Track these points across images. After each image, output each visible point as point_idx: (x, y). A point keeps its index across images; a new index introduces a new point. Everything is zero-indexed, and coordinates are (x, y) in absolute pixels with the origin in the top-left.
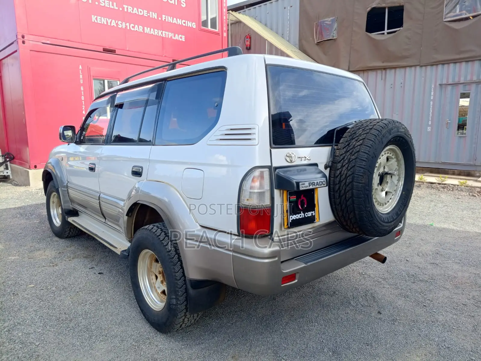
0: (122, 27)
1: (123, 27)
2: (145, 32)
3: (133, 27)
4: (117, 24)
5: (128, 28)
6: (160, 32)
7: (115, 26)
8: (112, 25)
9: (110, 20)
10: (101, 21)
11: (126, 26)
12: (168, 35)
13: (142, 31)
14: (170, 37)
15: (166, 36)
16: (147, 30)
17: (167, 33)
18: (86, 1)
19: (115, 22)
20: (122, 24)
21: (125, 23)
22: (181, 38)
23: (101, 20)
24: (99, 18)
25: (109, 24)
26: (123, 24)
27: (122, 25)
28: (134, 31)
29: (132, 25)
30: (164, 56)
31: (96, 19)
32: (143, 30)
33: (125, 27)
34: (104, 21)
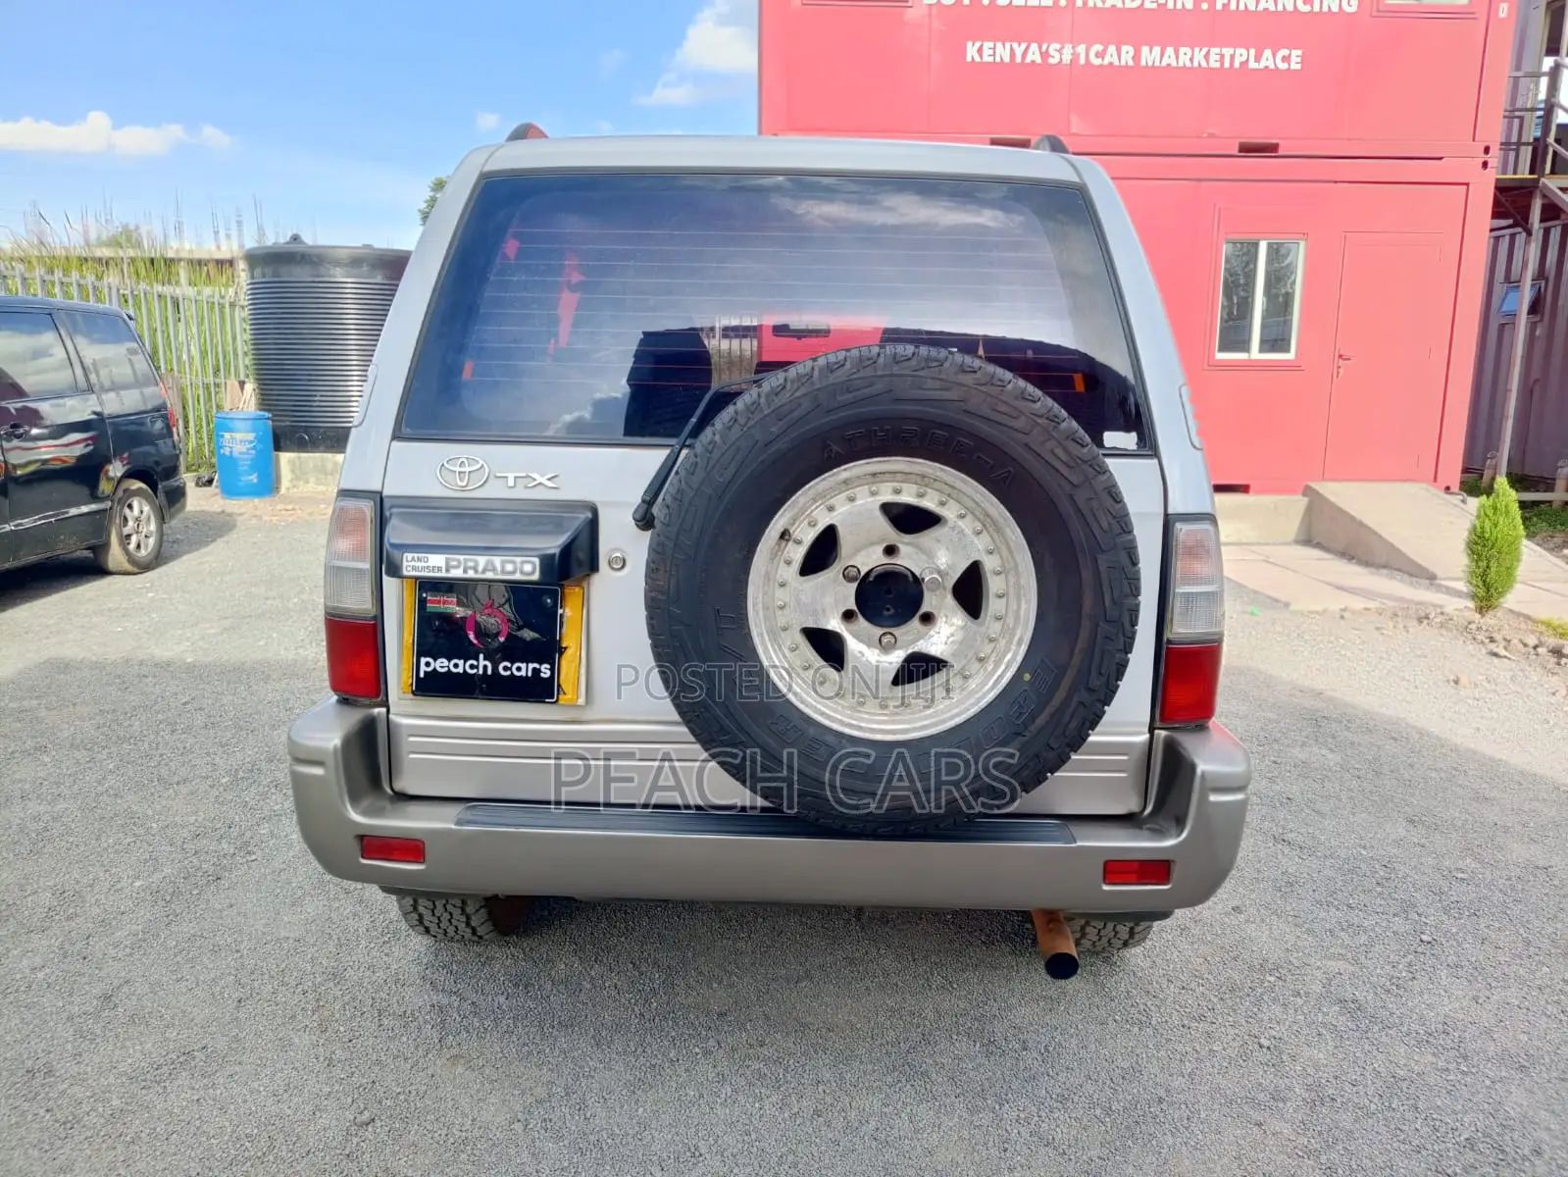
0: (1061, 59)
1: (1064, 62)
2: (1143, 63)
3: (1099, 55)
4: (1045, 55)
5: (1082, 61)
6: (1199, 56)
7: (1039, 60)
8: (1028, 60)
9: (1024, 45)
10: (994, 55)
11: (1075, 56)
12: (1232, 57)
13: (1131, 63)
14: (1237, 65)
15: (1222, 64)
16: (1150, 56)
17: (1227, 52)
18: (954, 4)
19: (1040, 48)
20: (1060, 51)
21: (1071, 46)
22: (1286, 59)
23: (995, 52)
24: (988, 45)
25: (1018, 59)
26: (1064, 51)
27: (1061, 54)
28: (1101, 66)
29: (1098, 47)
30: (1205, 135)
31: (980, 51)
32: (1133, 58)
33: (1070, 57)
34: (1003, 52)
